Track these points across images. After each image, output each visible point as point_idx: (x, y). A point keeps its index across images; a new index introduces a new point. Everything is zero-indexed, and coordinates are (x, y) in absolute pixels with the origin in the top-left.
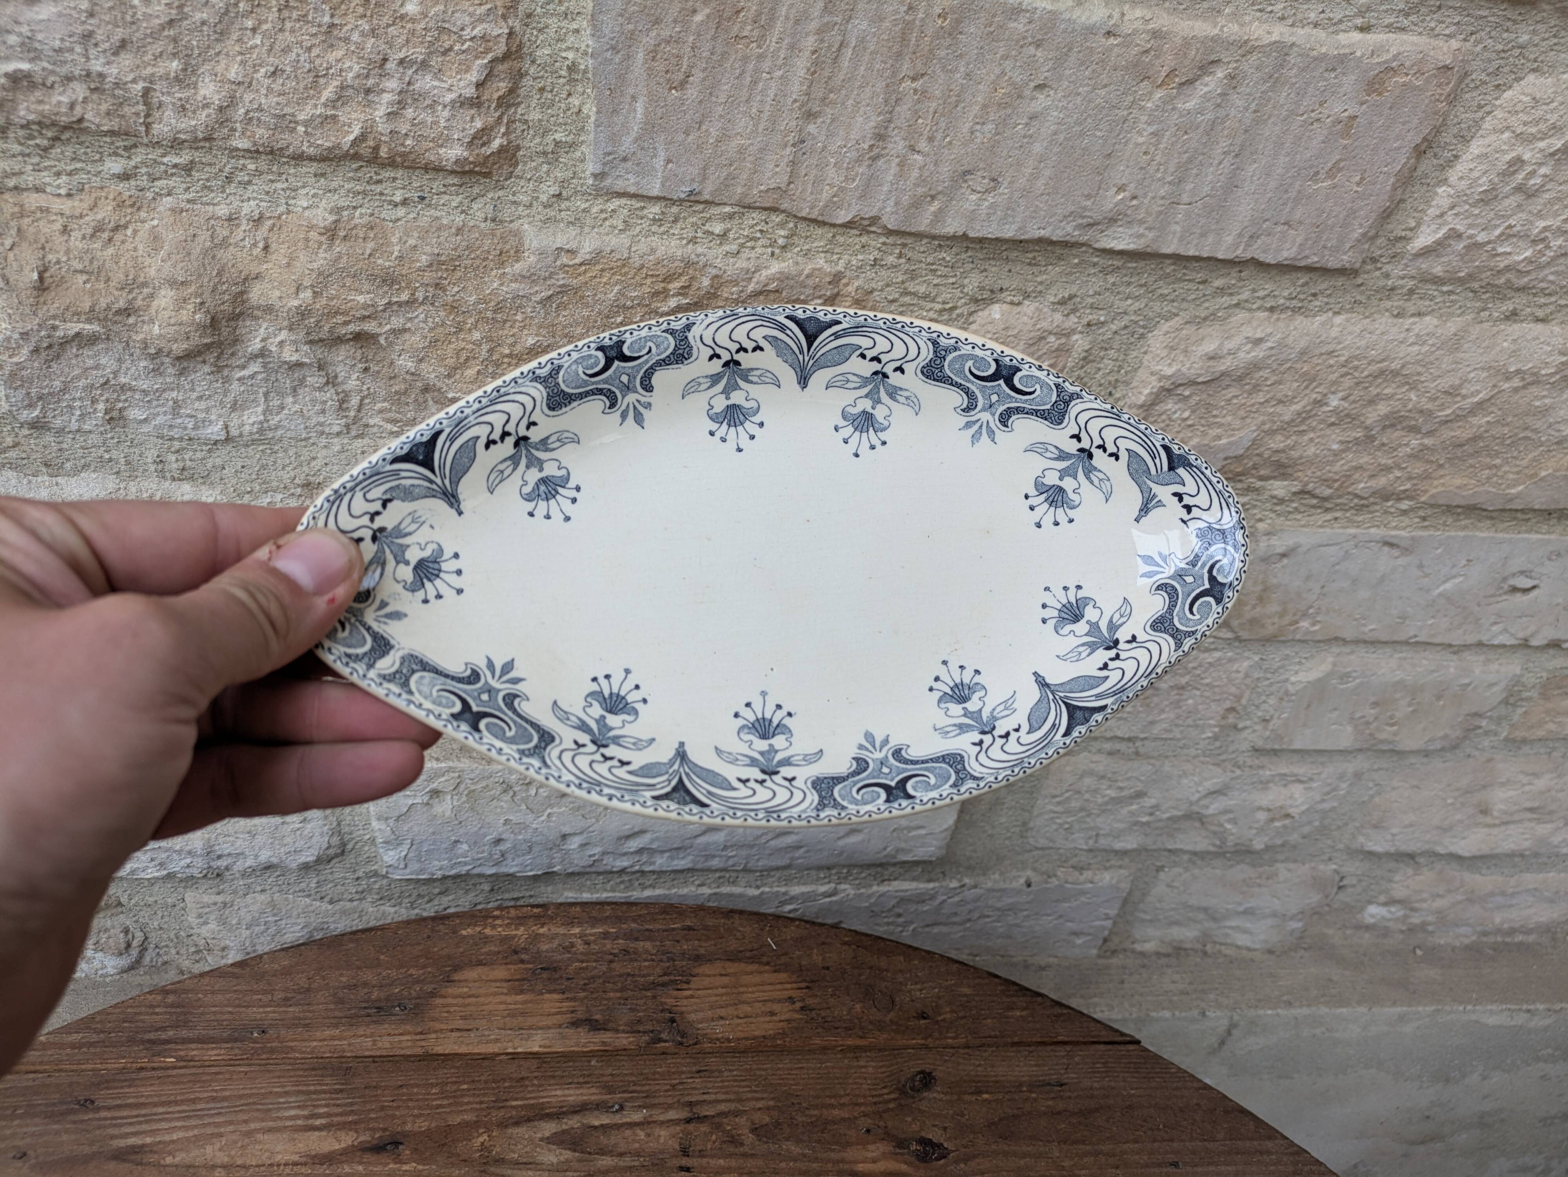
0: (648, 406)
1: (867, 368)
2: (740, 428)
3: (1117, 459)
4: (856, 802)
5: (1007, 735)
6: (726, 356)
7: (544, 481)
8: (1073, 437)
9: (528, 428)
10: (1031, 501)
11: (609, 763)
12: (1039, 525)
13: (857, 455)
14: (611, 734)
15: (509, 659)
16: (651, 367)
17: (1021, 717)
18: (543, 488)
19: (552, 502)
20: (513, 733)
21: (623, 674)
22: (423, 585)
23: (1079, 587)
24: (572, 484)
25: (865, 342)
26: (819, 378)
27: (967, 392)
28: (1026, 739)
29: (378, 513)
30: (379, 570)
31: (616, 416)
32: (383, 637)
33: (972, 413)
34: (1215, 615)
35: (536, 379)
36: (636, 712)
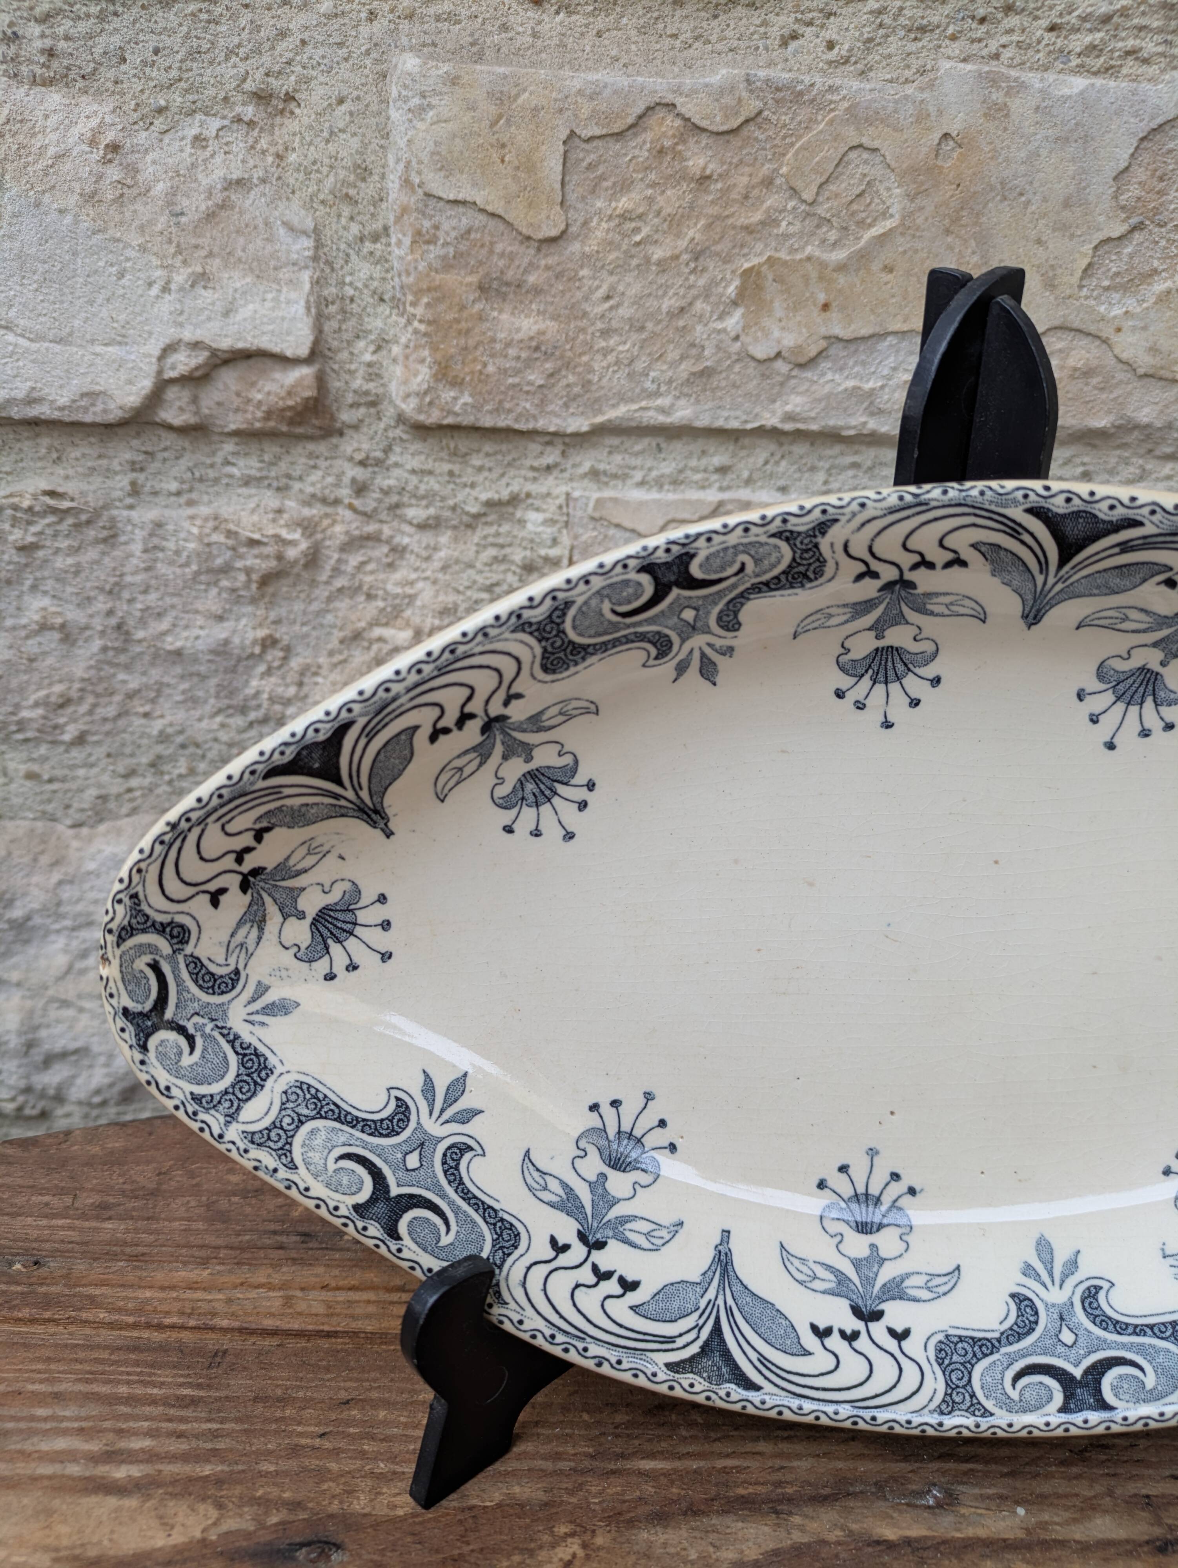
0: (729, 651)
4: (1007, 1402)
6: (890, 574)
7: (533, 775)
9: (506, 704)
11: (605, 1286)
13: (1111, 745)
14: (613, 1214)
15: (457, 1071)
16: (741, 595)
18: (530, 787)
19: (546, 809)
20: (452, 1236)
21: (643, 1100)
22: (327, 948)
24: (581, 778)
26: (1070, 611)
29: (248, 850)
30: (255, 932)
31: (668, 667)
32: (256, 1054)
35: (523, 626)
36: (657, 1168)
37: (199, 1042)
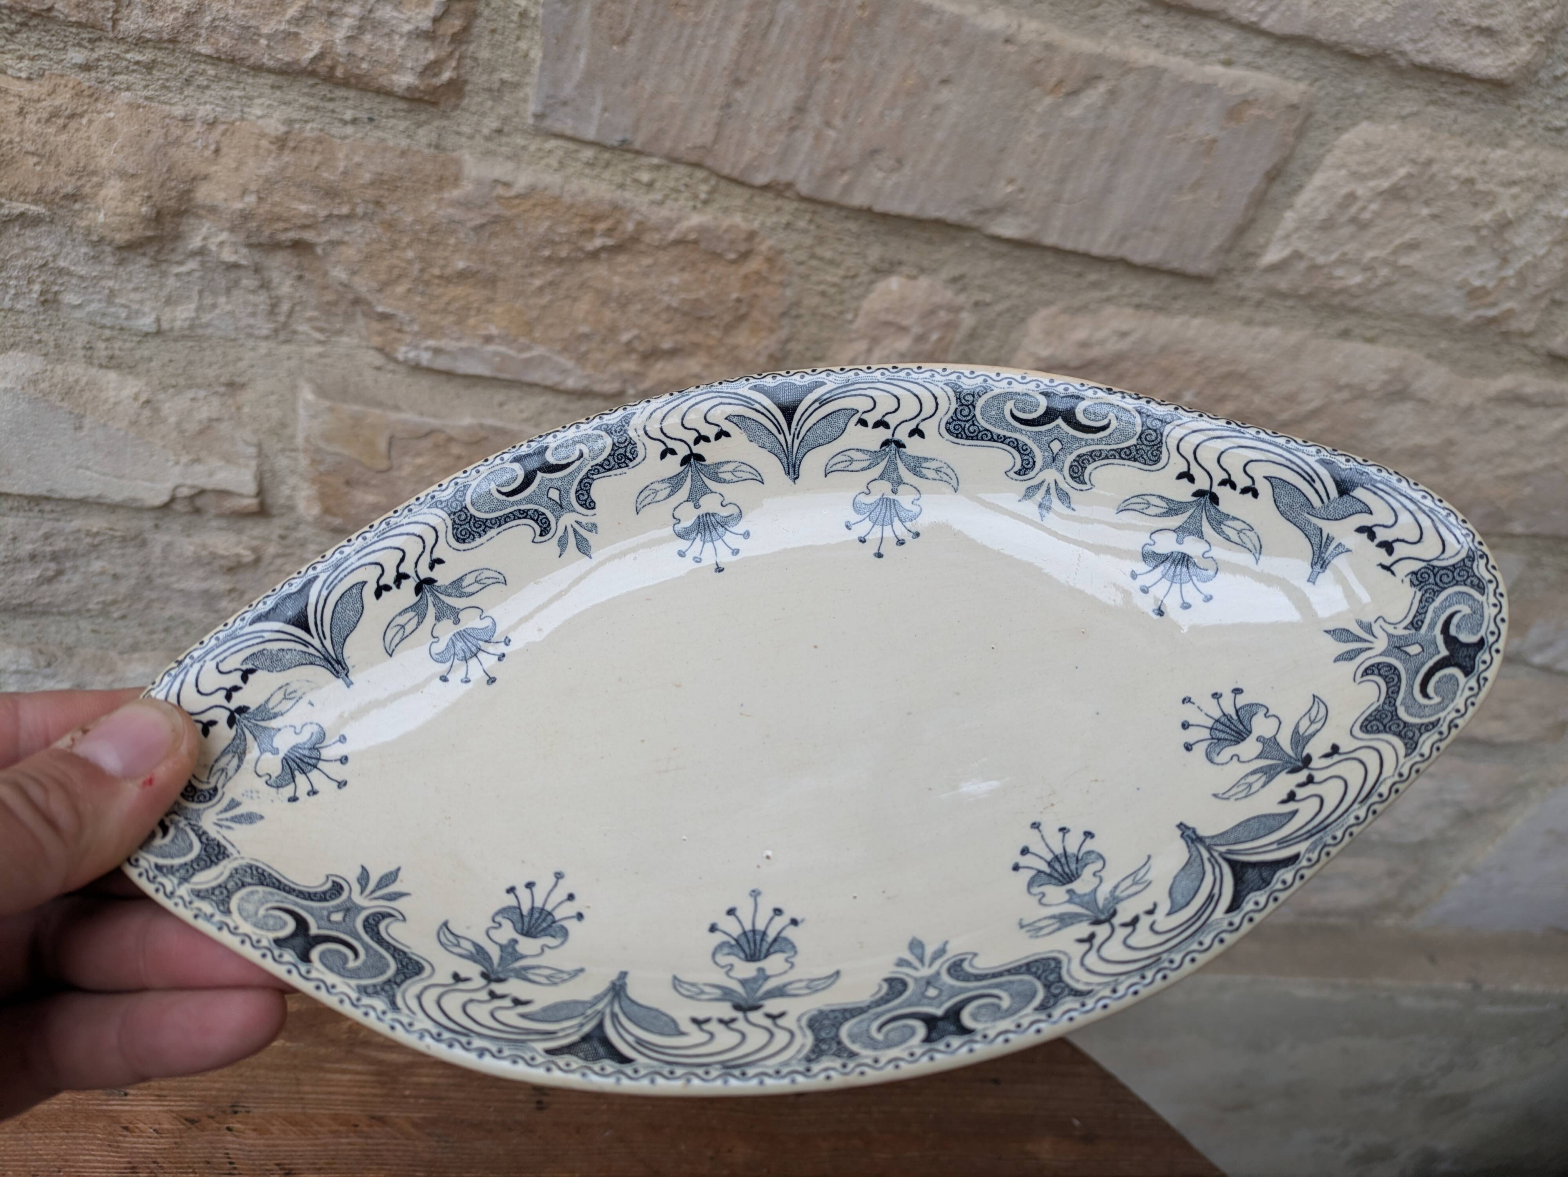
0: (593, 528)
1: (874, 438)
2: (719, 543)
3: (1255, 494)
4: (874, 1044)
5: (1135, 921)
6: (682, 451)
7: (461, 636)
8: (1180, 476)
9: (431, 567)
10: (1141, 581)
11: (497, 1003)
12: (1160, 613)
13: (879, 555)
14: (518, 964)
15: (393, 868)
16: (587, 476)
17: (1158, 894)
18: (460, 645)
19: (473, 662)
20: (359, 963)
21: (554, 879)
22: (293, 778)
23: (1237, 691)
24: (499, 636)
25: (861, 404)
26: (813, 463)
27: (1016, 445)
28: (1163, 922)
29: (236, 688)
30: (235, 761)
31: (551, 546)
32: (219, 845)
33: (1032, 474)
34: (1467, 693)
35: (436, 503)
36: (565, 933)
37: (172, 831)
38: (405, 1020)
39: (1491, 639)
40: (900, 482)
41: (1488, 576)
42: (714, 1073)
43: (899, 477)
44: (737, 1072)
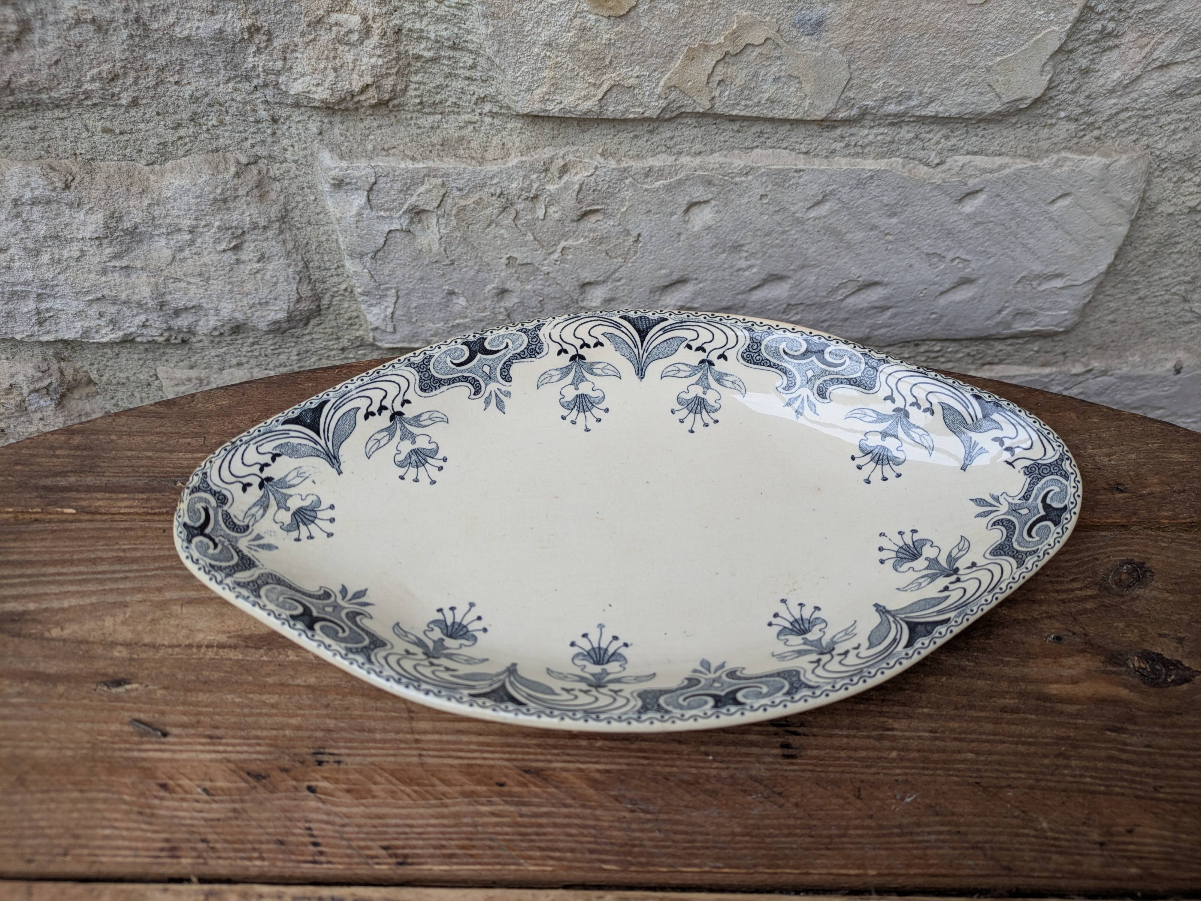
0: (508, 394)
1: (696, 357)
2: (588, 414)
3: (932, 413)
4: (681, 707)
5: (846, 653)
6: (572, 352)
7: (416, 452)
8: (887, 398)
9: (402, 405)
10: (857, 462)
11: (435, 668)
12: (868, 482)
13: (692, 431)
14: (446, 652)
15: (362, 589)
16: (509, 360)
17: (861, 639)
18: (414, 457)
19: (422, 469)
20: (346, 635)
21: (468, 607)
22: (298, 527)
24: (440, 455)
25: (689, 335)
26: (654, 369)
27: (785, 371)
28: (865, 653)
29: (267, 465)
30: (261, 511)
31: (480, 402)
32: (250, 559)
33: (793, 390)
34: (1056, 535)
35: (411, 364)
36: (475, 639)
37: (220, 547)
38: (378, 670)
39: (1071, 506)
40: (709, 387)
41: (1071, 471)
42: (578, 715)
43: (708, 384)
44: (594, 716)
